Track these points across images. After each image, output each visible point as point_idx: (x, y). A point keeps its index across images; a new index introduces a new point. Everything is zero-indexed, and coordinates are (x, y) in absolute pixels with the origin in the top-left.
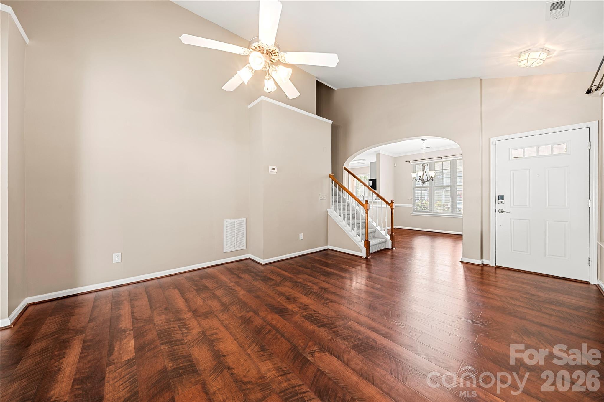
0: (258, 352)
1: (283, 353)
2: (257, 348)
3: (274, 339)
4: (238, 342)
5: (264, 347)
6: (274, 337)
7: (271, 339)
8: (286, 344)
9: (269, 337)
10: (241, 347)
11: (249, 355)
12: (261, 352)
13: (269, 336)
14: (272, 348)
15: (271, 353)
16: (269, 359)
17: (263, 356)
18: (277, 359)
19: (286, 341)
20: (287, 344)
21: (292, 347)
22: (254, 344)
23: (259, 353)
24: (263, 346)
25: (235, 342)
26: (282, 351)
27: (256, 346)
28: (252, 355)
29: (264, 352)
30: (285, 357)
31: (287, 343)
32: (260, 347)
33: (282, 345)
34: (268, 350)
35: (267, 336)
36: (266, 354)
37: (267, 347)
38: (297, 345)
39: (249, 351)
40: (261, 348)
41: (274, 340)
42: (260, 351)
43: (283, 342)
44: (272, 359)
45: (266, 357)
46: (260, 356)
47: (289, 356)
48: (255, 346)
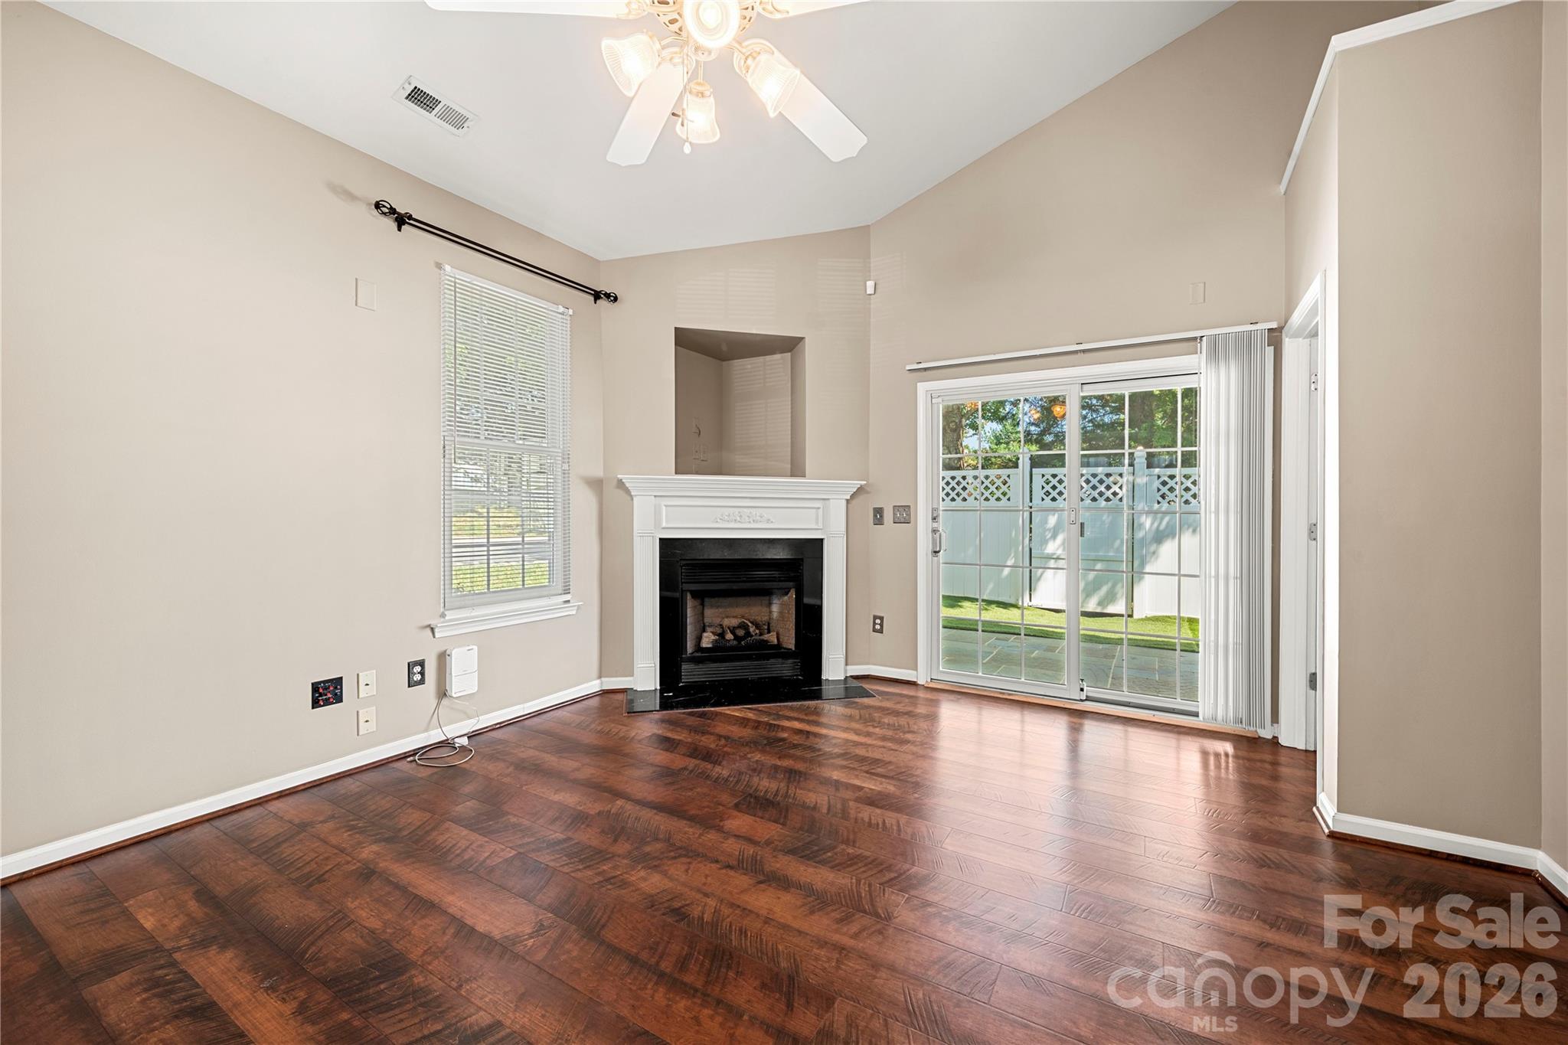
0: (687, 905)
1: (622, 914)
2: (696, 912)
3: (658, 944)
4: (758, 915)
5: (677, 918)
6: (661, 948)
7: (669, 942)
8: (617, 937)
9: (676, 948)
10: (739, 907)
11: (706, 895)
12: (680, 904)
13: (678, 948)
14: (655, 920)
15: (653, 908)
16: (652, 896)
17: (672, 899)
18: (632, 900)
19: (617, 946)
20: (616, 939)
21: (599, 932)
22: (710, 920)
23: (683, 902)
24: (683, 919)
25: (764, 912)
26: (626, 919)
27: (701, 914)
28: (699, 896)
29: (672, 908)
30: (615, 907)
31: (616, 941)
32: (690, 915)
33: (631, 932)
34: (664, 914)
35: (683, 948)
36: (666, 905)
37: (669, 920)
38: (585, 940)
39: (712, 903)
40: (684, 913)
41: (658, 940)
42: (683, 907)
43: (629, 939)
44: (645, 899)
45: (661, 898)
46: (677, 897)
47: (605, 910)
48: (705, 916)
